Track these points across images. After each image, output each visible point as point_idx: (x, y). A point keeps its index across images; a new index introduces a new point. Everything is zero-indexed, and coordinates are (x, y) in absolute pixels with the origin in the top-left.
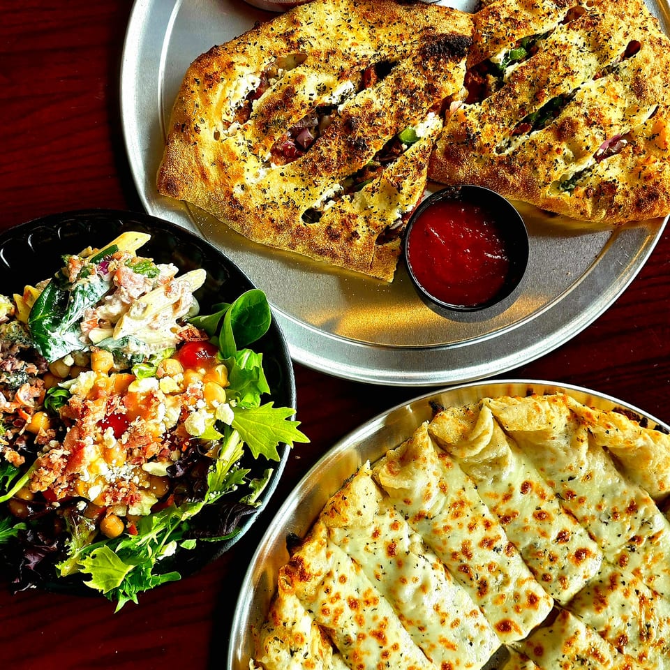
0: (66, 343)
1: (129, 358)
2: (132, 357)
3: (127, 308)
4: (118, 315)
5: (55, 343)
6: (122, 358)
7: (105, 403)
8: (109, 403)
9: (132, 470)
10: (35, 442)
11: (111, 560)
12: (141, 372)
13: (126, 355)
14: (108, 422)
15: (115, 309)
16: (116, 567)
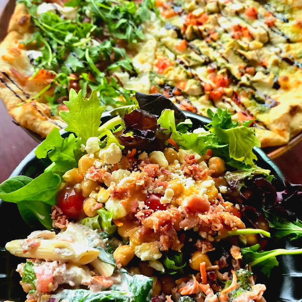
0: (129, 284)
1: (107, 239)
2: (105, 238)
3: (69, 263)
4: (80, 267)
5: (136, 288)
6: (110, 245)
7: (147, 219)
8: (145, 217)
9: (174, 173)
10: (214, 249)
11: (235, 149)
12: (107, 217)
13: (106, 243)
14: (158, 207)
15: (77, 271)
16: (236, 139)
